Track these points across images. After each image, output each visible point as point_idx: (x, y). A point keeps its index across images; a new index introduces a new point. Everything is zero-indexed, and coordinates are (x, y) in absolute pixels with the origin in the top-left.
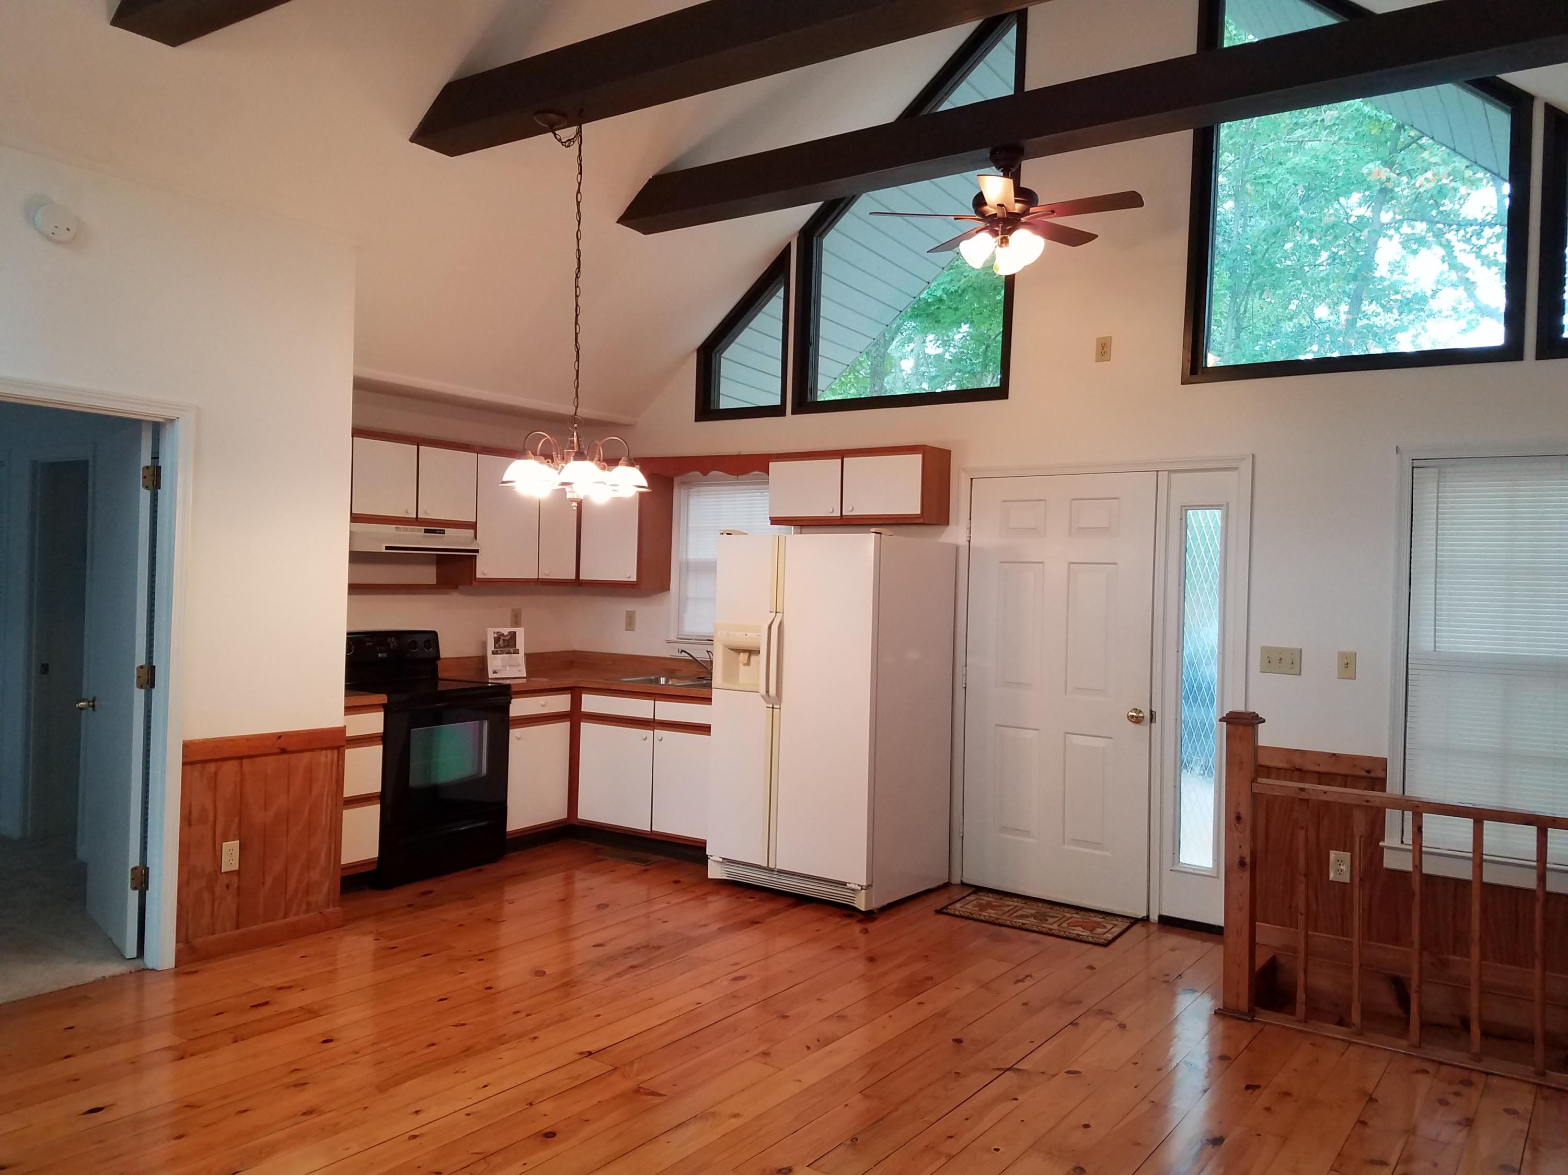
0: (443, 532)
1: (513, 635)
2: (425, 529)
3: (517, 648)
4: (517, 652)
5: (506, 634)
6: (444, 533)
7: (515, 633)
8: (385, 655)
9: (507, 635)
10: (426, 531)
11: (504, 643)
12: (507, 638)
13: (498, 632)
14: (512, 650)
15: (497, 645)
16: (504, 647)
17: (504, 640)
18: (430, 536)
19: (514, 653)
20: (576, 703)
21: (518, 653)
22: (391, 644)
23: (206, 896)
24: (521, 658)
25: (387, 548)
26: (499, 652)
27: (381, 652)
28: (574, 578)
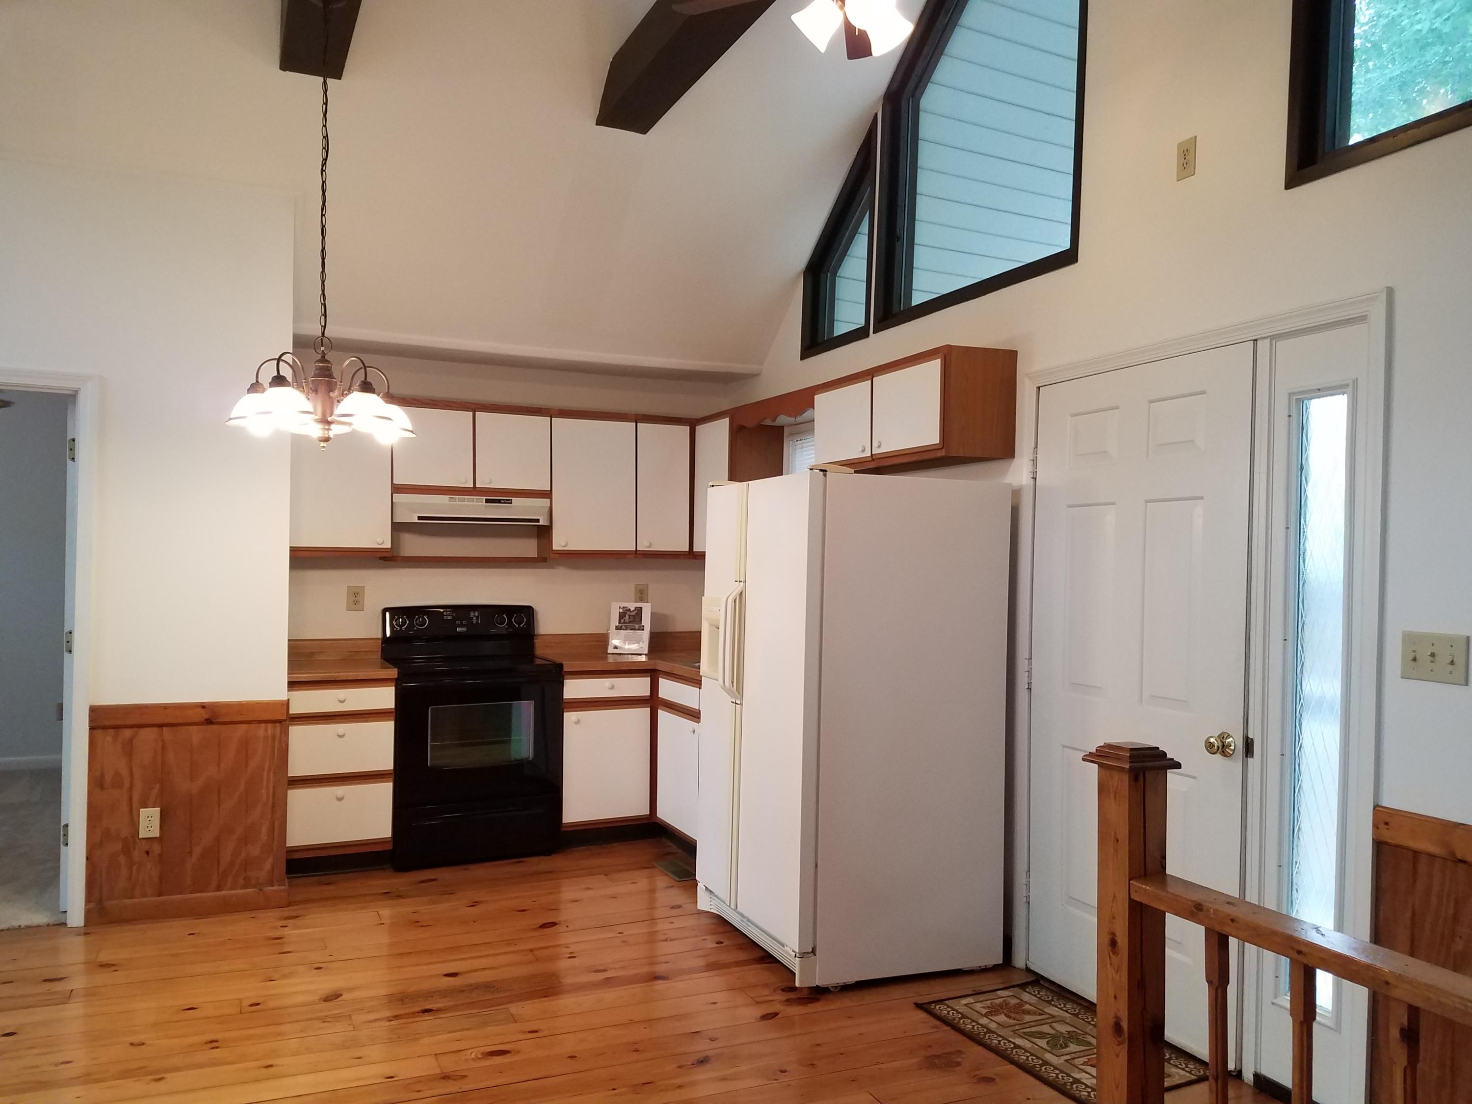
0: (509, 502)
1: (639, 610)
2: (486, 499)
3: (643, 624)
4: (642, 628)
5: (632, 609)
6: (511, 503)
7: (641, 608)
8: (465, 629)
9: (633, 611)
10: (487, 501)
11: (630, 618)
12: (633, 614)
13: (624, 607)
14: (637, 626)
15: (622, 621)
16: (630, 622)
17: (629, 615)
18: (491, 506)
19: (639, 630)
20: (654, 687)
21: (643, 630)
22: (475, 618)
23: (122, 859)
24: (645, 635)
25: (420, 518)
26: (624, 627)
27: (461, 626)
28: (688, 550)
